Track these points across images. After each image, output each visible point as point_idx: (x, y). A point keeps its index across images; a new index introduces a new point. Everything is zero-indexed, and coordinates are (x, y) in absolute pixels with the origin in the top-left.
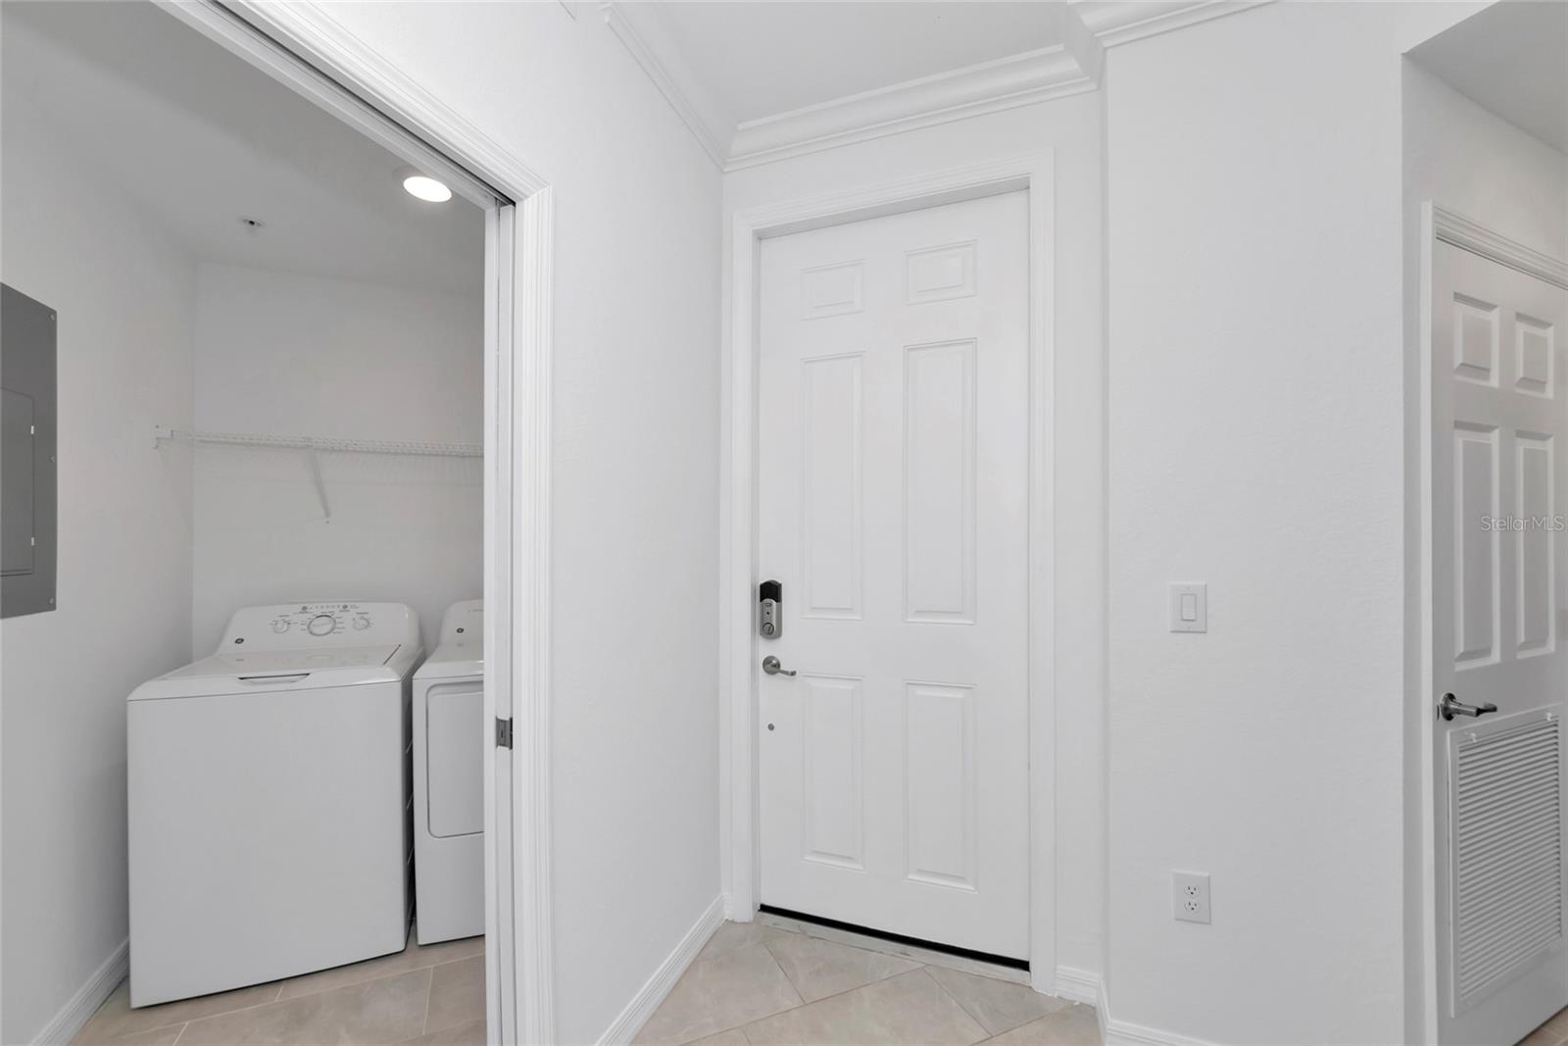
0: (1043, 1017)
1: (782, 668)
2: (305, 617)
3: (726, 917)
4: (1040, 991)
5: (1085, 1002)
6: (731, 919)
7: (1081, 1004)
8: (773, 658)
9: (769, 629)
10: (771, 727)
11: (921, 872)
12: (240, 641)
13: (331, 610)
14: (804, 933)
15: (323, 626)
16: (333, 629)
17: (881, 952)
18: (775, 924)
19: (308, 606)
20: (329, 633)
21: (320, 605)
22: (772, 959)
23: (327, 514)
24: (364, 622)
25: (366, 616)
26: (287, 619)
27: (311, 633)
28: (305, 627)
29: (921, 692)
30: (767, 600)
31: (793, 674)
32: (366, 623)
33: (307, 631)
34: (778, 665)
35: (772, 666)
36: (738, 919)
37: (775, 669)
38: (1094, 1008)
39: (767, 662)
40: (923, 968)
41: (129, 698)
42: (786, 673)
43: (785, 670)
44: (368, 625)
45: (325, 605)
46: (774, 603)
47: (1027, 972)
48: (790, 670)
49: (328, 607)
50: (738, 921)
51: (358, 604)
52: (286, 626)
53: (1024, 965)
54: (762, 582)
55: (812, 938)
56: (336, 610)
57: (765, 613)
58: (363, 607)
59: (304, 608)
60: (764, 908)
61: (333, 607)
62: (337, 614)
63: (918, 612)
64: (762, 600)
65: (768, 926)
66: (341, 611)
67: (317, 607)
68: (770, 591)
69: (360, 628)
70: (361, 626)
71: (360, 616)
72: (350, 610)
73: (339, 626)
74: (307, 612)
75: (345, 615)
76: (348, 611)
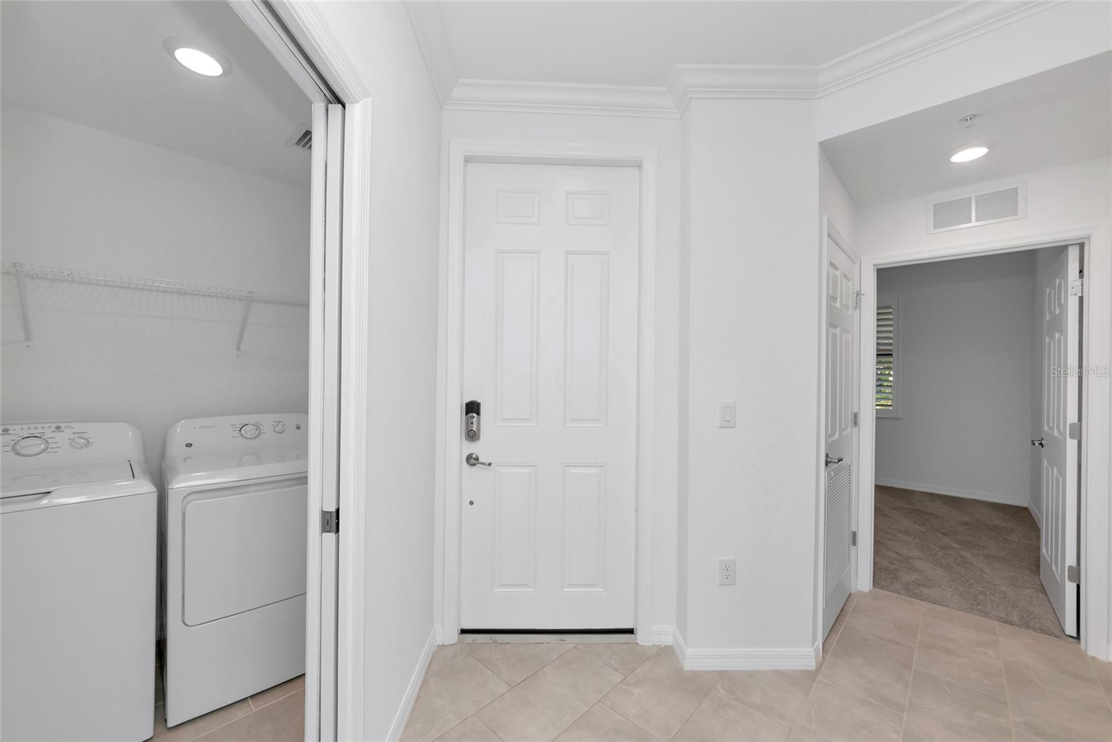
0: (648, 658)
1: (480, 461)
2: (8, 439)
3: (438, 643)
4: (643, 644)
5: (667, 644)
6: (441, 644)
7: (665, 646)
8: (472, 454)
9: (472, 435)
10: (471, 503)
11: (571, 585)
13: (42, 431)
14: (496, 642)
15: (33, 446)
16: (45, 450)
17: (548, 643)
18: (474, 641)
19: (11, 428)
20: (41, 453)
21: (26, 427)
22: (480, 664)
23: (28, 337)
24: (82, 441)
25: (83, 436)
27: (18, 454)
28: (10, 449)
29: (573, 471)
30: (470, 415)
31: (490, 464)
32: (85, 442)
33: (12, 453)
34: (477, 459)
35: (472, 460)
36: (447, 643)
37: (475, 462)
38: (672, 647)
39: (469, 458)
40: (575, 646)
42: (483, 464)
43: (483, 461)
44: (88, 444)
45: (32, 426)
46: (475, 415)
47: (632, 635)
48: (487, 462)
49: (36, 428)
50: (448, 644)
51: (73, 425)
53: (631, 631)
54: (467, 401)
55: (501, 644)
56: (47, 431)
57: (469, 424)
58: (79, 427)
59: (6, 431)
60: (464, 631)
61: (43, 428)
62: (48, 433)
63: (572, 420)
64: (466, 414)
65: (469, 643)
66: (53, 432)
67: (22, 429)
68: (472, 408)
69: (79, 446)
70: (80, 444)
71: (77, 435)
72: (65, 430)
73: (51, 446)
74: (10, 434)
75: (58, 435)
76: (62, 431)
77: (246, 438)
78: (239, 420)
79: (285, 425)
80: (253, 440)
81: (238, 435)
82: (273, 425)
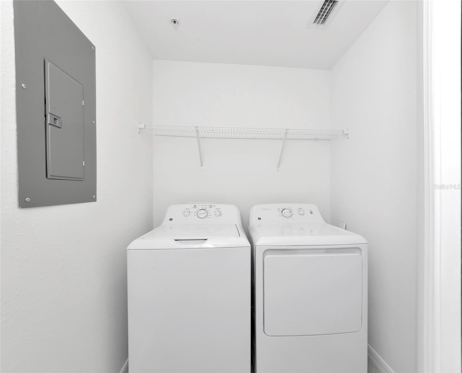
2: (195, 210)
12: (171, 220)
13: (206, 207)
15: (202, 214)
16: (207, 216)
19: (196, 205)
20: (205, 217)
21: (201, 205)
24: (219, 213)
25: (219, 210)
26: (189, 210)
27: (198, 217)
28: (196, 214)
32: (220, 213)
33: (197, 216)
41: (128, 248)
45: (203, 204)
49: (204, 206)
51: (216, 205)
52: (188, 213)
56: (208, 207)
58: (218, 206)
59: (195, 206)
61: (206, 205)
62: (208, 209)
66: (209, 207)
69: (218, 215)
70: (218, 214)
71: (217, 210)
72: (213, 207)
73: (209, 214)
74: (196, 208)
75: (211, 209)
76: (212, 208)
77: (285, 217)
78: (281, 206)
79: (304, 210)
80: (287, 218)
81: (281, 215)
82: (298, 210)
